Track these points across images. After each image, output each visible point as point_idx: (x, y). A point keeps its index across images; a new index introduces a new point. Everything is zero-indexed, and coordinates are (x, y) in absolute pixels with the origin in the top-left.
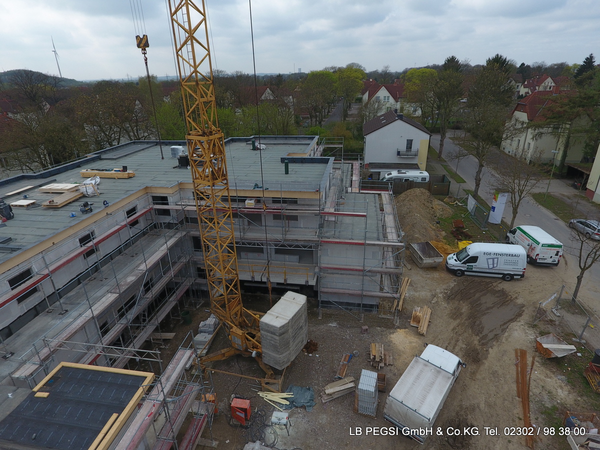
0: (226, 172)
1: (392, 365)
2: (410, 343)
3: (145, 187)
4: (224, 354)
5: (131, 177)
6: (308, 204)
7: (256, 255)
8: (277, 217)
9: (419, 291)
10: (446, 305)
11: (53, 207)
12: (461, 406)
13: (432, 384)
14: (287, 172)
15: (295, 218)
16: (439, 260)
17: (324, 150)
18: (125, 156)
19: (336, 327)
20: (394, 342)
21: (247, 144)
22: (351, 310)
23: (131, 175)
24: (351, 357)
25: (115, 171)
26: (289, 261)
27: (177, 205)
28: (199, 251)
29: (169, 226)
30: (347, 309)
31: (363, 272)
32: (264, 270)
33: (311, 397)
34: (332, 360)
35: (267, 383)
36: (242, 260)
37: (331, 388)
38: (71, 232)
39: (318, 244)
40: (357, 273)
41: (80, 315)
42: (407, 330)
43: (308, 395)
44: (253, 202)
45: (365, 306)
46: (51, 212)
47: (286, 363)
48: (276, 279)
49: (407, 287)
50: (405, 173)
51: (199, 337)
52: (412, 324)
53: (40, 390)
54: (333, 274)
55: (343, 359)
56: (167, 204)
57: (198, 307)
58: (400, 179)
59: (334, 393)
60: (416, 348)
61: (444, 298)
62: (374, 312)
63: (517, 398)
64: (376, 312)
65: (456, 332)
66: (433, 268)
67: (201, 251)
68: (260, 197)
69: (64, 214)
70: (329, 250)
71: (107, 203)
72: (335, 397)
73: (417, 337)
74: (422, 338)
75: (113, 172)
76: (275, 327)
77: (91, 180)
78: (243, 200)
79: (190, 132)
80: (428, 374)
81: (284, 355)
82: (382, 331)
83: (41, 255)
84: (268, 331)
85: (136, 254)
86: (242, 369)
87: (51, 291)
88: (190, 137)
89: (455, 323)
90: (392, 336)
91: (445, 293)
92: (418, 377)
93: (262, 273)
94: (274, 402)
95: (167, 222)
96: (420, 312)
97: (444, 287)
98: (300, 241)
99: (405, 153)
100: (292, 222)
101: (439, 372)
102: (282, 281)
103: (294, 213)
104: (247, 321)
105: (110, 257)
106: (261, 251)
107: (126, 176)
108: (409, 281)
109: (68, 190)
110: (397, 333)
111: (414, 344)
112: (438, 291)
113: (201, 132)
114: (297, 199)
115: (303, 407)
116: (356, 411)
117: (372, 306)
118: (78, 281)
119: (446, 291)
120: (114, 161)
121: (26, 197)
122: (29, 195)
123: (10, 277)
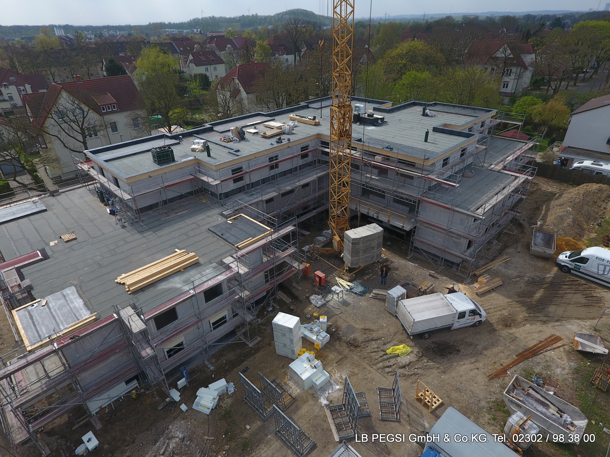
3: (318, 133)
4: (328, 251)
7: (380, 199)
9: (509, 269)
10: (523, 286)
11: (265, 137)
13: (436, 308)
14: (426, 140)
15: (412, 178)
16: (549, 251)
18: (325, 107)
23: (316, 124)
24: (407, 284)
25: (309, 119)
26: (401, 210)
31: (446, 231)
32: (379, 210)
34: (394, 281)
36: (370, 200)
37: (378, 291)
38: (266, 153)
39: (420, 201)
42: (467, 287)
44: (381, 158)
45: (446, 260)
46: (263, 139)
48: (384, 218)
49: (500, 263)
50: (602, 165)
51: (320, 238)
52: (475, 285)
54: (427, 228)
55: (401, 283)
56: (328, 148)
59: (378, 295)
61: (528, 281)
62: (454, 269)
63: (514, 356)
68: (389, 157)
69: (268, 141)
70: (427, 208)
71: (290, 140)
75: (307, 119)
76: (351, 237)
77: (292, 123)
78: (373, 154)
81: (354, 258)
82: (446, 281)
83: (248, 161)
84: (347, 240)
86: (334, 262)
87: (249, 183)
91: (533, 279)
92: (430, 301)
93: (375, 211)
94: (340, 283)
95: (326, 160)
96: (486, 279)
97: (538, 274)
98: (405, 194)
100: (408, 180)
101: (448, 306)
102: (386, 221)
103: (411, 174)
106: (383, 197)
107: (313, 124)
108: (508, 259)
109: (277, 127)
112: (528, 275)
114: (415, 163)
115: (356, 294)
116: (385, 308)
117: (453, 263)
120: (316, 110)
121: (255, 128)
122: (257, 126)
123: (232, 169)
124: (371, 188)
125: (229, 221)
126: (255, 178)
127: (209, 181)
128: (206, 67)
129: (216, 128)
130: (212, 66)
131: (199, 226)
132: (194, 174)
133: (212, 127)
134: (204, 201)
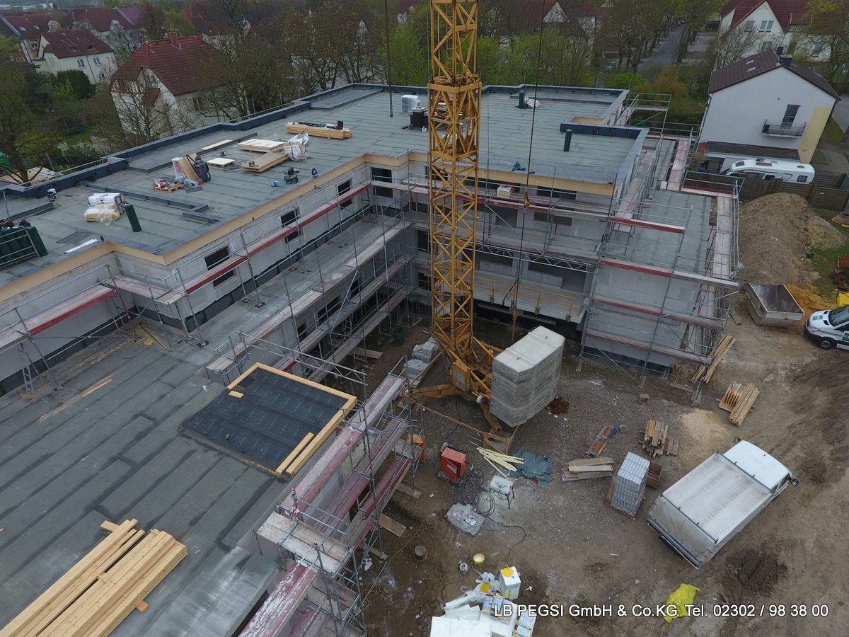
0: (478, 142)
1: (675, 456)
2: (712, 431)
3: (364, 154)
4: (440, 391)
5: (347, 138)
6: (593, 202)
7: (501, 267)
8: (540, 216)
9: (747, 360)
10: (788, 389)
11: (253, 171)
12: (773, 537)
13: (734, 495)
14: (567, 148)
15: (567, 222)
16: (794, 317)
17: (634, 115)
18: (341, 105)
19: (600, 386)
20: (685, 425)
21: (511, 97)
22: (627, 367)
23: (347, 135)
24: (614, 432)
25: (328, 127)
26: (547, 284)
27: (402, 183)
28: (424, 251)
29: (389, 212)
30: (621, 365)
31: (658, 317)
32: (508, 290)
33: (547, 470)
34: (586, 430)
35: (491, 439)
36: (480, 271)
37: (577, 465)
38: (273, 206)
39: (595, 266)
40: (650, 316)
41: (278, 311)
42: (711, 412)
43: (543, 467)
44: (508, 190)
45: (650, 365)
46: (251, 178)
47: (521, 420)
48: (525, 306)
49: (727, 350)
50: (770, 165)
51: (412, 364)
52: (722, 405)
53: (235, 389)
54: (610, 311)
55: (602, 431)
56: (390, 181)
57: (413, 325)
58: (757, 175)
59: (581, 472)
60: (720, 441)
61: (788, 377)
62: (664, 377)
64: (666, 378)
65: (795, 433)
66: (781, 328)
67: (427, 252)
68: (519, 185)
69: (265, 181)
70: (611, 276)
71: (316, 173)
72: (580, 478)
73: (725, 425)
74: (734, 429)
75: (325, 128)
76: (514, 371)
77: (298, 138)
78: (494, 185)
79: (435, 79)
80: (731, 481)
81: (520, 409)
82: (670, 406)
83: (239, 232)
84: (503, 375)
85: (346, 245)
86: (461, 415)
87: (248, 277)
88: (434, 87)
89: (795, 419)
90: (684, 416)
91: (792, 370)
92: (713, 481)
93: (505, 294)
94: (496, 464)
95: (388, 206)
96: (739, 391)
97: (792, 360)
98: (570, 256)
99: (778, 129)
100: (562, 228)
101: (748, 482)
102: (533, 310)
103: (567, 214)
104: (476, 356)
105: (314, 245)
106: (509, 262)
107: (341, 136)
108: (733, 342)
109: (271, 149)
110: (693, 414)
111: (718, 435)
112: (780, 364)
113: (449, 80)
114: (575, 192)
115: (535, 479)
116: (607, 503)
118: (277, 269)
119: (793, 368)
120: (326, 113)
121: (223, 155)
122: (227, 151)
123: (207, 254)
124: (494, 251)
125: (233, 393)
126: (260, 265)
127: (155, 295)
128: (79, 58)
129: (136, 163)
130: (91, 58)
131: (156, 422)
132: (110, 282)
133: (126, 162)
134: (149, 342)
